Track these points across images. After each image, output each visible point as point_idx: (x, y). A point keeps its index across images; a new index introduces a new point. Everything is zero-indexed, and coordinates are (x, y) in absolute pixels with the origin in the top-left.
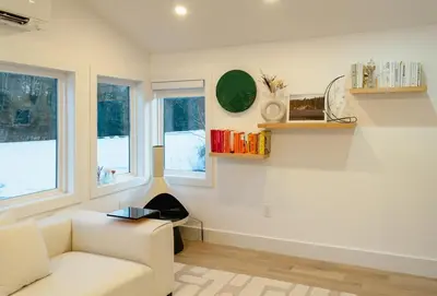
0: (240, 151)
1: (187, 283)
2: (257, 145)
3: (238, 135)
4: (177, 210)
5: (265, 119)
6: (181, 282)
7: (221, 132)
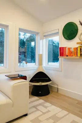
0: (70, 55)
1: (38, 110)
2: (77, 52)
3: (69, 49)
4: (48, 79)
5: (80, 40)
6: (37, 109)
7: (63, 48)
